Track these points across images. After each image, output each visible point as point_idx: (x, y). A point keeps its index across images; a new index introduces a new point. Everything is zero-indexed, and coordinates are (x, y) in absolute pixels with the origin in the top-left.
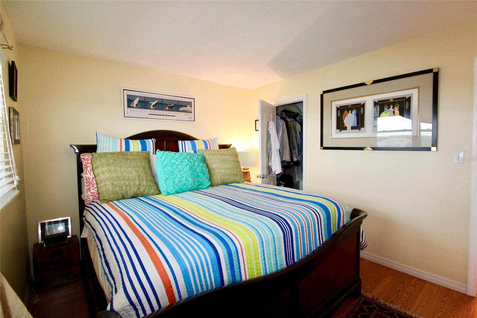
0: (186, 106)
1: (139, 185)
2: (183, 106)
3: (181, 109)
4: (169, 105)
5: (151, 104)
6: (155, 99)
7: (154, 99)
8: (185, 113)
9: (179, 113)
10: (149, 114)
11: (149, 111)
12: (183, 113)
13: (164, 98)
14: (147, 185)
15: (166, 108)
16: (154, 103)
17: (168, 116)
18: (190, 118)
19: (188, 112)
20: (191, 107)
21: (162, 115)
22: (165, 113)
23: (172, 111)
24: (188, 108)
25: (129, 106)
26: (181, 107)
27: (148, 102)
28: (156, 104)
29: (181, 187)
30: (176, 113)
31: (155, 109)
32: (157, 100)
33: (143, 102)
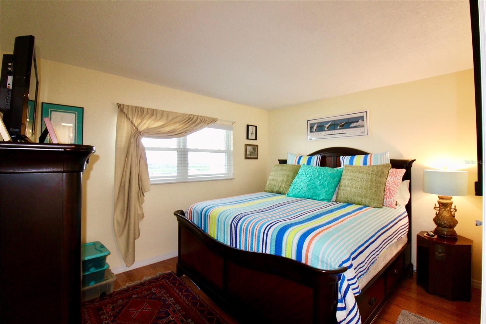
0: (357, 122)
1: (281, 186)
2: (353, 122)
3: (352, 125)
4: (340, 124)
5: (325, 127)
6: (329, 122)
7: (327, 122)
8: (356, 129)
9: (350, 129)
10: (324, 135)
11: (324, 133)
12: (354, 129)
13: (336, 119)
14: (285, 187)
15: (338, 127)
16: (327, 126)
17: (340, 134)
18: (362, 132)
19: (359, 126)
20: (363, 122)
21: (334, 134)
22: (336, 132)
23: (343, 129)
24: (360, 123)
25: (311, 132)
26: (352, 124)
27: (323, 126)
28: (329, 126)
29: (296, 193)
30: (347, 130)
31: (329, 130)
32: (330, 122)
33: (320, 126)
